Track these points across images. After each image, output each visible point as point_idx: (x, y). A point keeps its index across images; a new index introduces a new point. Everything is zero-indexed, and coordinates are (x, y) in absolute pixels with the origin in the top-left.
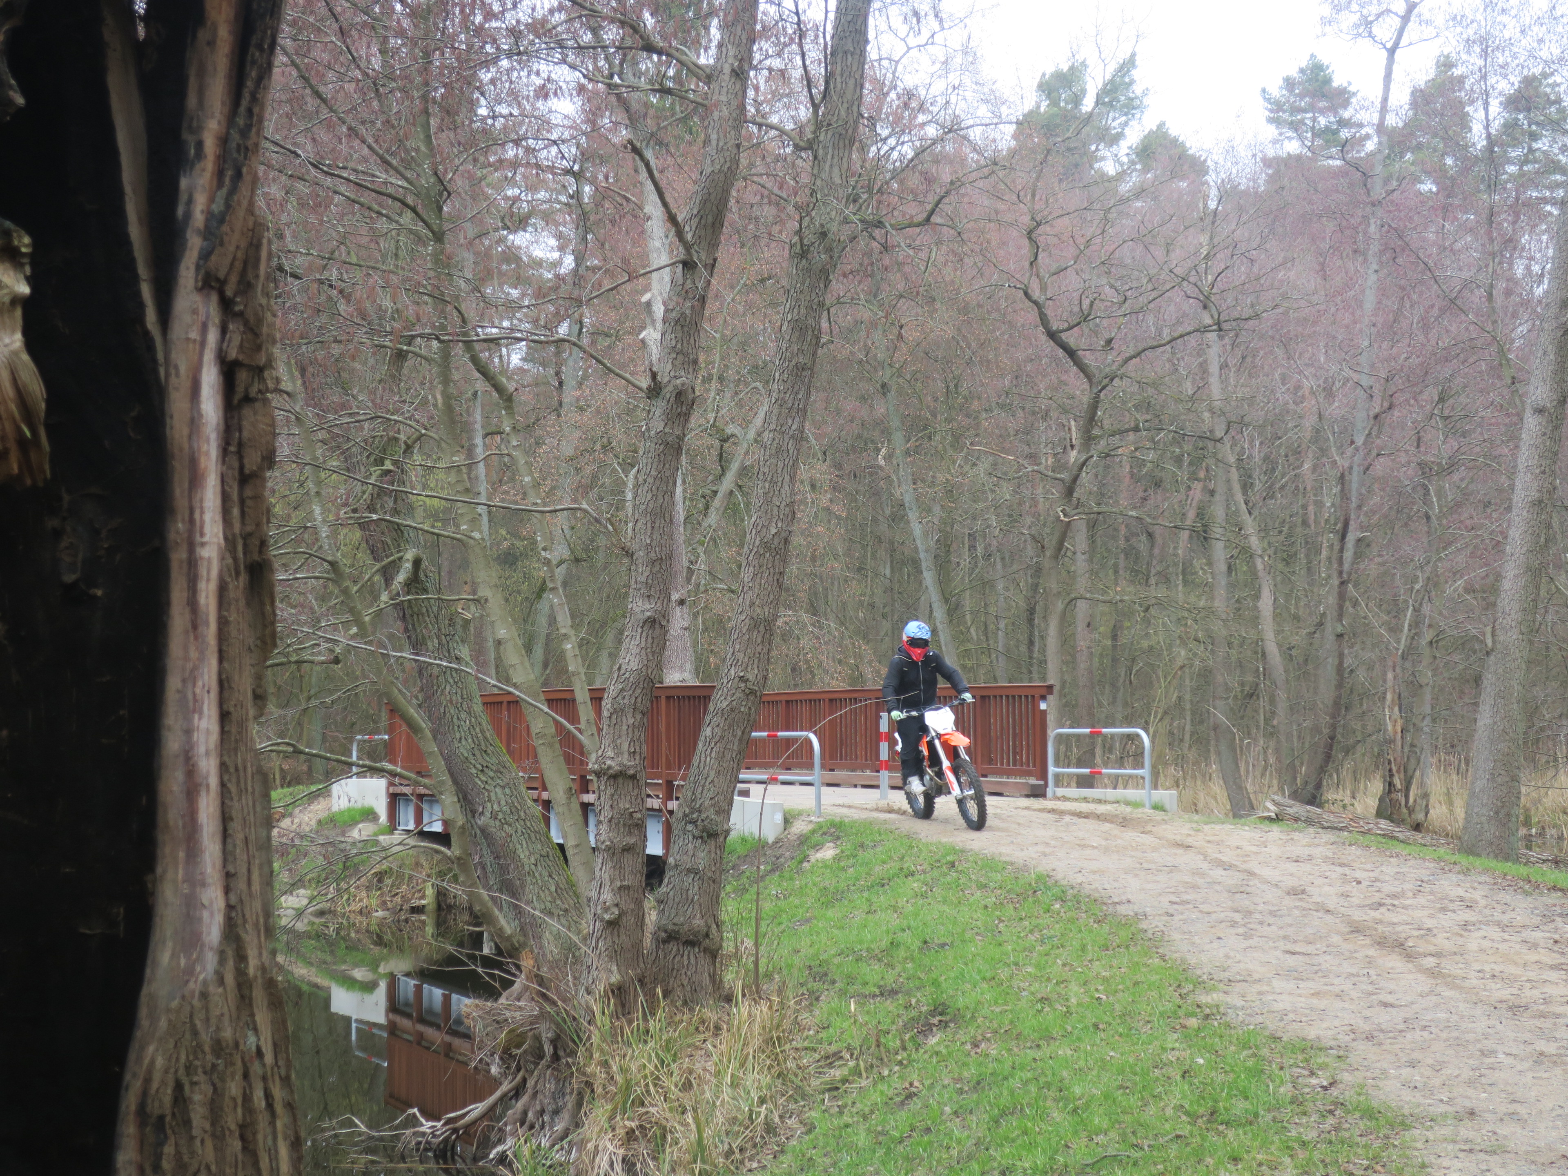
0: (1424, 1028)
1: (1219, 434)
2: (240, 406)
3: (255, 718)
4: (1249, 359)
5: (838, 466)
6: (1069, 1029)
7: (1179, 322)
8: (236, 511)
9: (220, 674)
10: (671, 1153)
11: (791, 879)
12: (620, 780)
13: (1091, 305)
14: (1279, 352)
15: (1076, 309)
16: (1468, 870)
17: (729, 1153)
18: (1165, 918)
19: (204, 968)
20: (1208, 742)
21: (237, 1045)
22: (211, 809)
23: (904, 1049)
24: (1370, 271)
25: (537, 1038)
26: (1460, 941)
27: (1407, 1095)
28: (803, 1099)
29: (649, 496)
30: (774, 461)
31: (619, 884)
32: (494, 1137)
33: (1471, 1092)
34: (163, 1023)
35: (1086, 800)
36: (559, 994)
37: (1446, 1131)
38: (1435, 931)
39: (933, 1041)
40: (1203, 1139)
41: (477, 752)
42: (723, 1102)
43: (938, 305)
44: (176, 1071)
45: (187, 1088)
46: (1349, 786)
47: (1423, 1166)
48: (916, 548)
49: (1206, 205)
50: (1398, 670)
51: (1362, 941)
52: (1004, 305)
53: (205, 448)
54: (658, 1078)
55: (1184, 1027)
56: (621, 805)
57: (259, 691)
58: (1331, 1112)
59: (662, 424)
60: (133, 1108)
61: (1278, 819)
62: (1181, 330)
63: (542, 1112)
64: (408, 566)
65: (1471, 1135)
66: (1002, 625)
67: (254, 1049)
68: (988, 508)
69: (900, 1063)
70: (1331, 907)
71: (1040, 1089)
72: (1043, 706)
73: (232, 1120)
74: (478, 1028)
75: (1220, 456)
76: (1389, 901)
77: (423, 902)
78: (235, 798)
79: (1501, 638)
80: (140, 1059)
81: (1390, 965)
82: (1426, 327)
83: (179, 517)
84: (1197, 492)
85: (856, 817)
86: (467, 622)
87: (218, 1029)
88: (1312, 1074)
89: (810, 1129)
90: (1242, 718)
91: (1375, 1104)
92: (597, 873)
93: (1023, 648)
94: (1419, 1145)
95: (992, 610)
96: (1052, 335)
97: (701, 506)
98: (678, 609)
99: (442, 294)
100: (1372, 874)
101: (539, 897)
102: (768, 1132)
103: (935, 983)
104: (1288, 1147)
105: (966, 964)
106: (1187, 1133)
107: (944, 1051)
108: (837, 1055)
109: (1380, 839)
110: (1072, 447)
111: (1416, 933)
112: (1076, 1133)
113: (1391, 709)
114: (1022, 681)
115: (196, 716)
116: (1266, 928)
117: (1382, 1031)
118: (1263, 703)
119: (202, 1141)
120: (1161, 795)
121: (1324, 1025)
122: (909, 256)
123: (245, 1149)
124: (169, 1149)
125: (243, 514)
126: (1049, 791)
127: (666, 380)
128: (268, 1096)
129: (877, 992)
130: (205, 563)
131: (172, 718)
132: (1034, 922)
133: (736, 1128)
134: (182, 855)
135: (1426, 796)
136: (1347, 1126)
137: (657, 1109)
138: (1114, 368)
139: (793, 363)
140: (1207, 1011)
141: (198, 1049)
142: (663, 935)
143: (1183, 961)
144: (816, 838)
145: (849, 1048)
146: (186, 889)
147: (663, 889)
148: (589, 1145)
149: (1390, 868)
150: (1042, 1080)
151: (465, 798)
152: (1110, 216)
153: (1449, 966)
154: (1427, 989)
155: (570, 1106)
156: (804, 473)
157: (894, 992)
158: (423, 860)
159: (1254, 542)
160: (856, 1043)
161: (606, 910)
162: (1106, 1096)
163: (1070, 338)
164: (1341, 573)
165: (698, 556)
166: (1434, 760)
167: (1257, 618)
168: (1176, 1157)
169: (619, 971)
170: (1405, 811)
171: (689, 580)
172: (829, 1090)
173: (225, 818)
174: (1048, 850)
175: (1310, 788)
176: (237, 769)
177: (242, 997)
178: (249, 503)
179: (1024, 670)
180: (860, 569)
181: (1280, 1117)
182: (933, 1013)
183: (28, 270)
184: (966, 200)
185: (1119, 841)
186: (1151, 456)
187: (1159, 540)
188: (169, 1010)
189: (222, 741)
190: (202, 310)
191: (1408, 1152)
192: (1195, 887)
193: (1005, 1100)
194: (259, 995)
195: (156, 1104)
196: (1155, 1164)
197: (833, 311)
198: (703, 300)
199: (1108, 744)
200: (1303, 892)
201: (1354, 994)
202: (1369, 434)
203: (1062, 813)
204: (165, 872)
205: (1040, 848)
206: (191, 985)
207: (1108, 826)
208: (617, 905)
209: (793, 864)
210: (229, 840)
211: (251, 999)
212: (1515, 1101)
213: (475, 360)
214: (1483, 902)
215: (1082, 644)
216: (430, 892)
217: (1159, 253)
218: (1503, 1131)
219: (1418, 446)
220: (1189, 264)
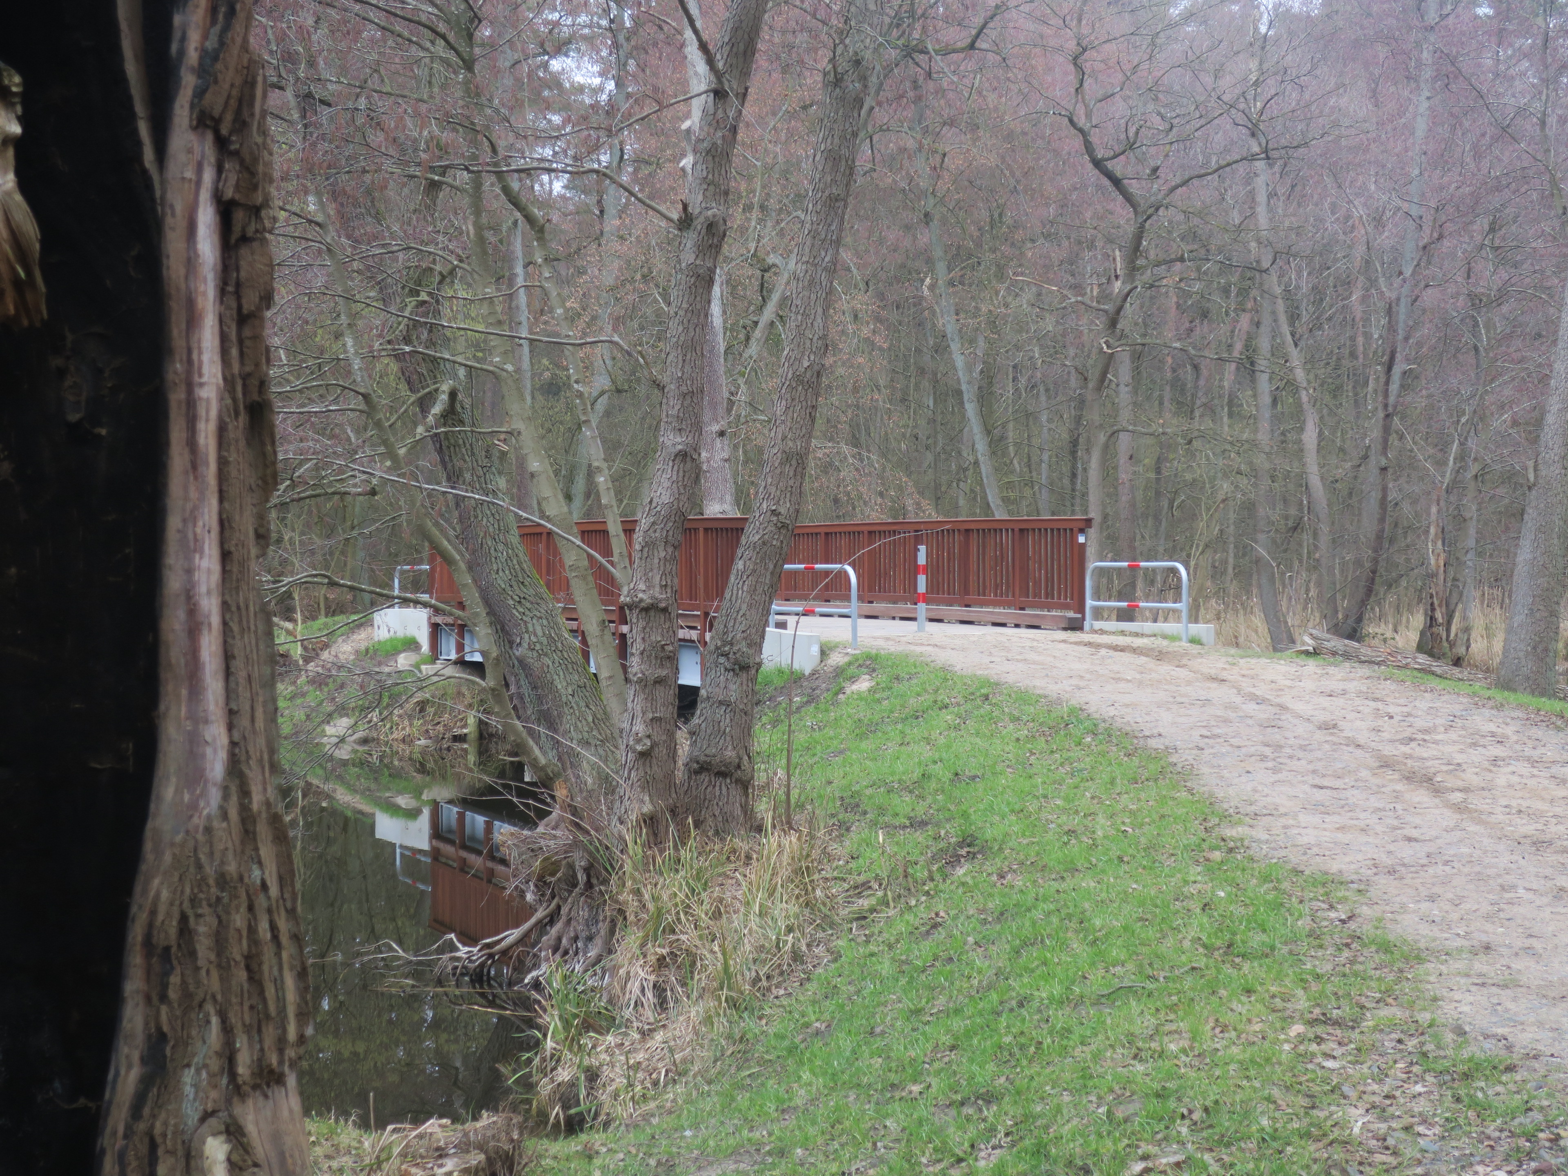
0: (1446, 863)
1: (1265, 264)
2: (237, 246)
3: (258, 557)
4: (1298, 188)
5: (881, 296)
6: (1094, 861)
7: (1226, 150)
8: (234, 352)
9: (220, 514)
10: (700, 980)
11: (827, 711)
12: (652, 613)
13: (1137, 133)
14: (1328, 180)
15: (1123, 136)
16: (1502, 705)
17: (757, 979)
18: (1195, 752)
19: (208, 804)
20: (1251, 576)
21: (241, 878)
22: (214, 648)
23: (932, 879)
24: (1423, 98)
25: (571, 866)
26: (1489, 776)
27: (1425, 929)
28: (831, 928)
29: (681, 328)
30: (806, 293)
31: (650, 716)
32: (529, 962)
33: (1488, 927)
34: (168, 858)
35: (1123, 633)
36: (592, 824)
37: (1460, 965)
38: (1465, 766)
39: (960, 872)
40: (1219, 972)
41: (514, 583)
42: (750, 930)
43: (981, 133)
44: (181, 904)
45: (192, 920)
46: (1391, 619)
47: (1435, 999)
48: (958, 380)
49: (1256, 29)
50: (1442, 503)
51: (1390, 775)
52: (1048, 132)
53: (202, 288)
54: (688, 907)
55: (1208, 860)
56: (653, 638)
57: (262, 531)
58: (1347, 945)
59: (693, 256)
60: (139, 938)
61: (1315, 653)
62: (1229, 159)
63: (576, 939)
64: (444, 397)
65: (1485, 969)
66: (1045, 457)
67: (258, 882)
68: (1030, 339)
69: (927, 893)
70: (1362, 742)
71: (1062, 920)
72: (1081, 539)
73: (237, 951)
74: (513, 856)
75: (1266, 287)
76: (1420, 736)
77: (465, 731)
78: (238, 637)
79: (1544, 473)
80: (145, 891)
81: (1417, 799)
82: (1478, 156)
83: (177, 357)
84: (1244, 322)
85: (892, 649)
86: (504, 454)
87: (223, 863)
88: (1332, 907)
89: (837, 956)
90: (1285, 551)
91: (1391, 937)
92: (630, 705)
93: (1066, 481)
94: (1432, 979)
95: (1036, 441)
96: (1097, 164)
97: (742, 336)
98: (718, 440)
99: (473, 123)
100: (1405, 709)
101: (576, 726)
102: (795, 960)
103: (965, 815)
104: (1302, 980)
105: (995, 796)
106: (1202, 965)
107: (971, 882)
108: (866, 885)
109: (1416, 673)
110: (1117, 277)
111: (1445, 768)
112: (1093, 964)
113: (1434, 542)
114: (1065, 514)
115: (197, 556)
116: (1295, 762)
117: (1404, 865)
118: (1306, 538)
119: (208, 972)
120: (1202, 629)
121: (1347, 859)
122: (953, 82)
123: (251, 979)
124: (175, 979)
125: (242, 354)
126: (1087, 625)
127: (697, 211)
128: (273, 928)
129: (908, 823)
130: (204, 404)
131: (173, 558)
132: (1065, 755)
133: (763, 956)
134: (184, 692)
135: (1467, 630)
136: (1361, 959)
137: (688, 937)
138: (1160, 197)
139: (827, 193)
140: (1232, 844)
141: (202, 882)
142: (695, 766)
143: (1211, 795)
144: (852, 670)
145: (877, 878)
146: (188, 726)
147: (695, 721)
148: (621, 971)
149: (1424, 702)
150: (1064, 912)
151: (503, 629)
152: (1158, 41)
153: (1476, 802)
154: (1452, 824)
155: (602, 932)
156: (844, 303)
157: (923, 824)
158: (464, 690)
159: (1300, 375)
160: (884, 875)
161: (638, 741)
162: (1125, 928)
163: (1117, 167)
164: (1386, 406)
165: (739, 387)
166: (1478, 594)
167: (1302, 450)
168: (1192, 989)
169: (651, 801)
170: (1445, 644)
171: (729, 411)
172: (858, 919)
173: (228, 657)
174: (1082, 684)
175: (1351, 621)
176: (239, 608)
177: (246, 831)
178: (248, 343)
179: (1068, 504)
180: (903, 400)
181: (1296, 949)
182: (961, 844)
183: (19, 109)
184: (1011, 25)
185: (1154, 675)
186: (1197, 286)
187: (1205, 372)
188: (172, 844)
189: (224, 580)
190: (197, 149)
191: (1421, 986)
192: (1226, 721)
193: (1027, 931)
194: (263, 830)
195: (162, 935)
196: (1170, 995)
197: (875, 138)
198: (734, 130)
199: (1150, 576)
200: (1335, 726)
201: (1379, 829)
202: (1418, 265)
203: (1098, 646)
204: (168, 709)
205: (1074, 681)
206: (196, 820)
207: (1143, 659)
208: (649, 736)
209: (828, 695)
210: (232, 678)
211: (254, 833)
212: (1531, 936)
213: (506, 190)
214: (1515, 738)
215: (1123, 476)
216: (471, 721)
217: (1208, 80)
218: (1517, 965)
219: (1469, 277)
220: (1238, 91)
